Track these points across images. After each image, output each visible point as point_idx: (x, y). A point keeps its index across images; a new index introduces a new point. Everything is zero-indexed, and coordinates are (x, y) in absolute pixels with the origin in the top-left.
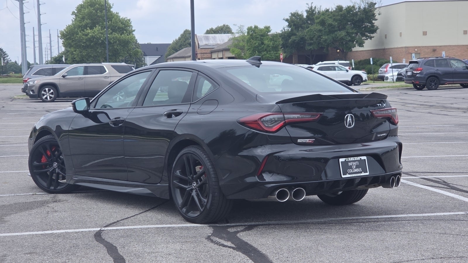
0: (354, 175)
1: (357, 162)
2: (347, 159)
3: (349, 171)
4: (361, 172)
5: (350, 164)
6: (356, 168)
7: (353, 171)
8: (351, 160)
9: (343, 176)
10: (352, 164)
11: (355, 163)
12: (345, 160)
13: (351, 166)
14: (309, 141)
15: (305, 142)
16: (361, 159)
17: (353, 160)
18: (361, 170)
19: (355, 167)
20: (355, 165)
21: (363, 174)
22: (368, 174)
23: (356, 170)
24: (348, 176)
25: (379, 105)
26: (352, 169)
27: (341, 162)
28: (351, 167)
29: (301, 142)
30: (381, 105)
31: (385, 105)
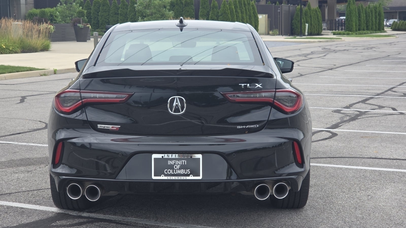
0: (174, 178)
1: (183, 161)
2: (166, 156)
3: (166, 172)
4: (188, 175)
5: (170, 162)
6: (180, 169)
7: (173, 172)
8: (174, 157)
9: (154, 178)
10: (174, 163)
11: (179, 162)
12: (163, 157)
13: (172, 166)
14: (112, 127)
15: (107, 128)
16: (191, 157)
17: (177, 157)
18: (188, 172)
19: (178, 167)
20: (179, 164)
21: (191, 178)
22: (200, 178)
23: (179, 172)
24: (163, 177)
25: (243, 85)
26: (173, 169)
27: (154, 159)
29: (101, 128)
30: (248, 85)
31: (260, 86)
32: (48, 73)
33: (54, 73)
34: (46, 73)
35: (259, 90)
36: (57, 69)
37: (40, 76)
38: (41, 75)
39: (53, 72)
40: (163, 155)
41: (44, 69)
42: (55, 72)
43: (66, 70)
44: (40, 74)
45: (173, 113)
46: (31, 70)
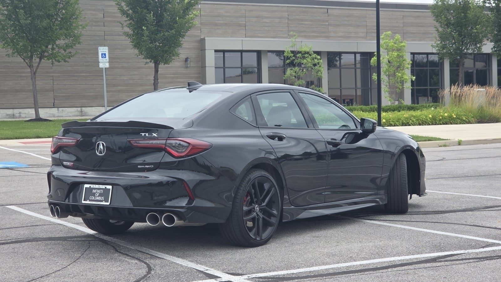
0: (94, 203)
1: (101, 190)
2: (92, 186)
3: (91, 198)
4: (102, 201)
5: (94, 191)
6: (99, 196)
7: (94, 198)
8: (96, 187)
9: (83, 202)
10: (96, 192)
11: (99, 191)
12: (90, 187)
13: (95, 193)
16: (106, 187)
17: (98, 187)
18: (103, 199)
19: (98, 195)
20: (98, 193)
21: (103, 203)
22: (108, 204)
23: (98, 198)
24: (88, 202)
25: (143, 134)
26: (95, 196)
27: (86, 188)
28: (94, 195)
30: (147, 134)
31: (156, 135)
32: (450, 144)
33: (458, 145)
34: (447, 144)
35: (154, 138)
36: (462, 140)
37: (438, 147)
38: (441, 146)
39: (458, 143)
40: (90, 185)
41: (448, 140)
42: (460, 143)
43: (475, 141)
44: (438, 145)
45: (98, 154)
46: (429, 140)
